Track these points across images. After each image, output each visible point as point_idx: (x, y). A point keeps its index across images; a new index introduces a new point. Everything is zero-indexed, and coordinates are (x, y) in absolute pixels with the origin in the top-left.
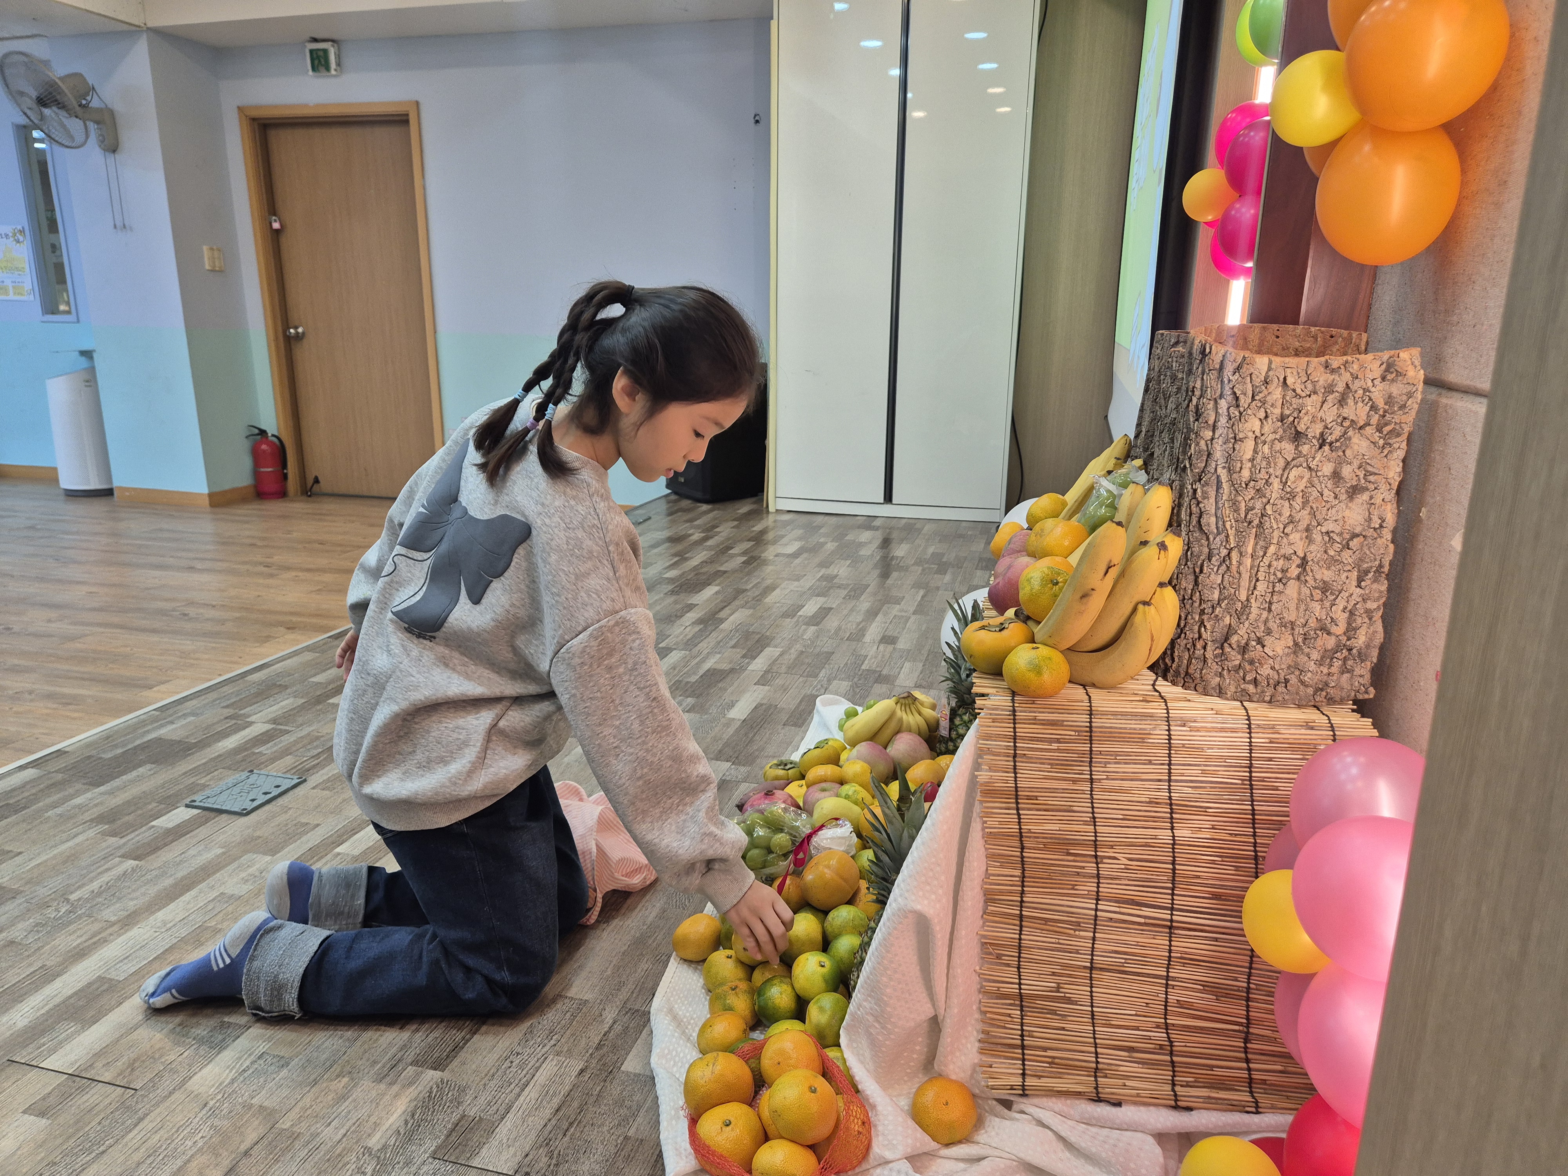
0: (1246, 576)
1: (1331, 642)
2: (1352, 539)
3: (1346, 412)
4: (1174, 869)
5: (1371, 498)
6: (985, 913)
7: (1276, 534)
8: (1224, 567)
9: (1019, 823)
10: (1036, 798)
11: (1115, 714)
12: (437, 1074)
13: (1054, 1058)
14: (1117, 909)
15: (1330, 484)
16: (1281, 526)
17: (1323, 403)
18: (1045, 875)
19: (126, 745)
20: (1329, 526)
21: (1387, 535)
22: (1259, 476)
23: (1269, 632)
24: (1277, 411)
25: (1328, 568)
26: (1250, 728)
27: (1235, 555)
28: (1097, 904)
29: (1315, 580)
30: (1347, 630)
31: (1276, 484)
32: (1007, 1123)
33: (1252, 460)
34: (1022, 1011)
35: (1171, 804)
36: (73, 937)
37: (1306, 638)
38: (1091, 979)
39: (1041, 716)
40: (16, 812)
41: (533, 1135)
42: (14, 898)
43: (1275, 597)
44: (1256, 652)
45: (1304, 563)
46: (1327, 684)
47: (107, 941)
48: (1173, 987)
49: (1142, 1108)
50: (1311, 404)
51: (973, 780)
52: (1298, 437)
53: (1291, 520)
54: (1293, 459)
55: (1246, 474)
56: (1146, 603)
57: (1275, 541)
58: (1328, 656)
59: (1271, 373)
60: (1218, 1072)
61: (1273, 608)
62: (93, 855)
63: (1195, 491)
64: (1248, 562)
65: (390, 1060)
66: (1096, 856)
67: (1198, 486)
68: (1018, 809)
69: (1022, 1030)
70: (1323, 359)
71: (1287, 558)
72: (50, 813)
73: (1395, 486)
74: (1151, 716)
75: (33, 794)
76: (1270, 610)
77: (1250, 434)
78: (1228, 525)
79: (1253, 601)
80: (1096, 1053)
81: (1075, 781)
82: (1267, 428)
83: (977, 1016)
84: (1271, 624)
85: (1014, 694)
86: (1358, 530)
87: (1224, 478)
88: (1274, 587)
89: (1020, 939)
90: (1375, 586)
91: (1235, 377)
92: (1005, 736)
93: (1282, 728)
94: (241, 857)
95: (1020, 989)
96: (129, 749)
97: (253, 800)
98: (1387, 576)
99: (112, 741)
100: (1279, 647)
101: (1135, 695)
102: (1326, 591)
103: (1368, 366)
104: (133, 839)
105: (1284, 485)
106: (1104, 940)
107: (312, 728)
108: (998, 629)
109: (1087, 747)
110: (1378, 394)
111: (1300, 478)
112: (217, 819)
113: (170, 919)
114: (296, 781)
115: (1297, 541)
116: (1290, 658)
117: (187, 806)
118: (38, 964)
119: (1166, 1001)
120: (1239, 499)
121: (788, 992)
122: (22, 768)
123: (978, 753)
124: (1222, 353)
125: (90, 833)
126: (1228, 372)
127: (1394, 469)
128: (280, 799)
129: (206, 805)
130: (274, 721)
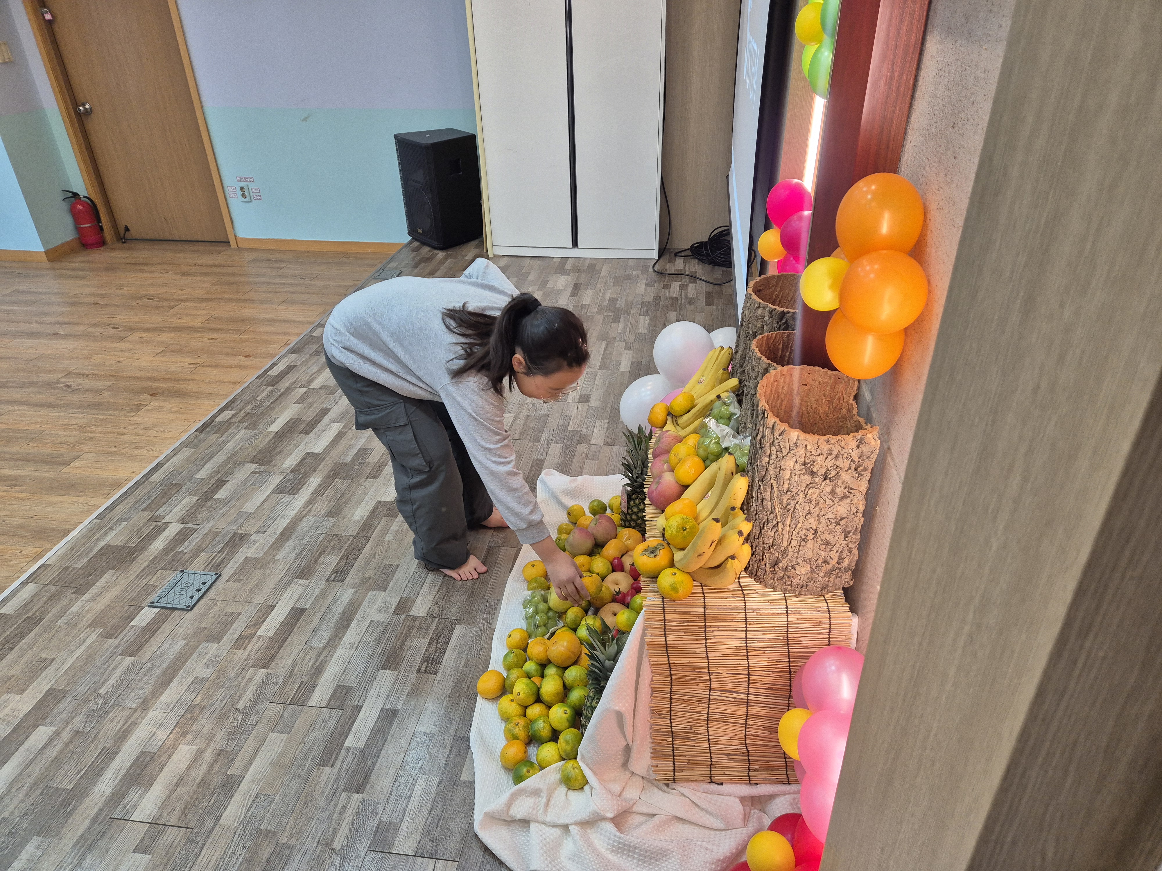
0: (786, 536)
1: (830, 567)
2: (841, 520)
3: (838, 463)
4: (749, 678)
5: (851, 500)
6: (652, 695)
7: (802, 518)
8: (774, 530)
9: (668, 659)
10: (677, 647)
11: (718, 607)
12: (359, 796)
13: (690, 760)
14: (720, 695)
15: (830, 497)
16: (805, 515)
17: (826, 458)
18: (683, 680)
19: (87, 554)
20: (830, 516)
21: (860, 515)
22: (792, 490)
24: (803, 460)
25: (829, 534)
26: (787, 613)
27: (780, 525)
28: (709, 692)
29: (822, 540)
30: (839, 560)
31: (802, 495)
32: (666, 795)
33: (789, 480)
34: (673, 738)
35: (747, 650)
36: (114, 723)
37: (817, 566)
38: (708, 724)
39: (678, 610)
40: (37, 624)
41: (420, 829)
42: (64, 697)
43: (801, 548)
44: (791, 572)
45: (816, 532)
46: (828, 585)
47: (135, 724)
48: (749, 728)
49: (733, 785)
50: (820, 460)
51: (642, 640)
52: (812, 473)
53: (809, 513)
54: (810, 483)
55: (786, 486)
56: (733, 557)
57: (801, 522)
58: (829, 573)
59: (799, 442)
60: (770, 763)
61: (800, 553)
62: (102, 656)
63: (760, 486)
64: (788, 529)
65: (331, 789)
66: (709, 673)
67: (761, 483)
68: (667, 653)
69: (673, 747)
70: (826, 437)
71: (808, 530)
72: (59, 623)
73: (864, 493)
74: (736, 607)
75: (42, 607)
76: (798, 553)
77: (788, 468)
78: (777, 510)
79: (790, 548)
80: (711, 757)
81: (697, 640)
82: (797, 467)
83: (650, 740)
84: (799, 560)
85: (663, 598)
86: (844, 516)
87: (775, 486)
88: (800, 543)
89: (671, 708)
90: (854, 536)
91: (780, 438)
92: (660, 620)
93: (804, 612)
94: (198, 646)
95: (671, 729)
96: (91, 558)
97: (192, 597)
98: (860, 532)
99: (77, 551)
100: (803, 570)
101: (728, 591)
102: (828, 545)
103: (850, 441)
104: (123, 639)
105: (806, 496)
106: (714, 708)
107: (211, 525)
108: (653, 555)
109: (703, 624)
110: (855, 455)
111: (814, 493)
112: (172, 616)
113: (169, 701)
114: (215, 577)
115: (812, 522)
116: (809, 576)
117: (149, 606)
118: (101, 747)
119: (746, 734)
120: (783, 498)
121: (547, 726)
122: (24, 584)
123: (645, 628)
124: (773, 421)
125: (93, 637)
126: (776, 434)
127: (864, 486)
128: (208, 593)
129: (162, 605)
130: (182, 520)
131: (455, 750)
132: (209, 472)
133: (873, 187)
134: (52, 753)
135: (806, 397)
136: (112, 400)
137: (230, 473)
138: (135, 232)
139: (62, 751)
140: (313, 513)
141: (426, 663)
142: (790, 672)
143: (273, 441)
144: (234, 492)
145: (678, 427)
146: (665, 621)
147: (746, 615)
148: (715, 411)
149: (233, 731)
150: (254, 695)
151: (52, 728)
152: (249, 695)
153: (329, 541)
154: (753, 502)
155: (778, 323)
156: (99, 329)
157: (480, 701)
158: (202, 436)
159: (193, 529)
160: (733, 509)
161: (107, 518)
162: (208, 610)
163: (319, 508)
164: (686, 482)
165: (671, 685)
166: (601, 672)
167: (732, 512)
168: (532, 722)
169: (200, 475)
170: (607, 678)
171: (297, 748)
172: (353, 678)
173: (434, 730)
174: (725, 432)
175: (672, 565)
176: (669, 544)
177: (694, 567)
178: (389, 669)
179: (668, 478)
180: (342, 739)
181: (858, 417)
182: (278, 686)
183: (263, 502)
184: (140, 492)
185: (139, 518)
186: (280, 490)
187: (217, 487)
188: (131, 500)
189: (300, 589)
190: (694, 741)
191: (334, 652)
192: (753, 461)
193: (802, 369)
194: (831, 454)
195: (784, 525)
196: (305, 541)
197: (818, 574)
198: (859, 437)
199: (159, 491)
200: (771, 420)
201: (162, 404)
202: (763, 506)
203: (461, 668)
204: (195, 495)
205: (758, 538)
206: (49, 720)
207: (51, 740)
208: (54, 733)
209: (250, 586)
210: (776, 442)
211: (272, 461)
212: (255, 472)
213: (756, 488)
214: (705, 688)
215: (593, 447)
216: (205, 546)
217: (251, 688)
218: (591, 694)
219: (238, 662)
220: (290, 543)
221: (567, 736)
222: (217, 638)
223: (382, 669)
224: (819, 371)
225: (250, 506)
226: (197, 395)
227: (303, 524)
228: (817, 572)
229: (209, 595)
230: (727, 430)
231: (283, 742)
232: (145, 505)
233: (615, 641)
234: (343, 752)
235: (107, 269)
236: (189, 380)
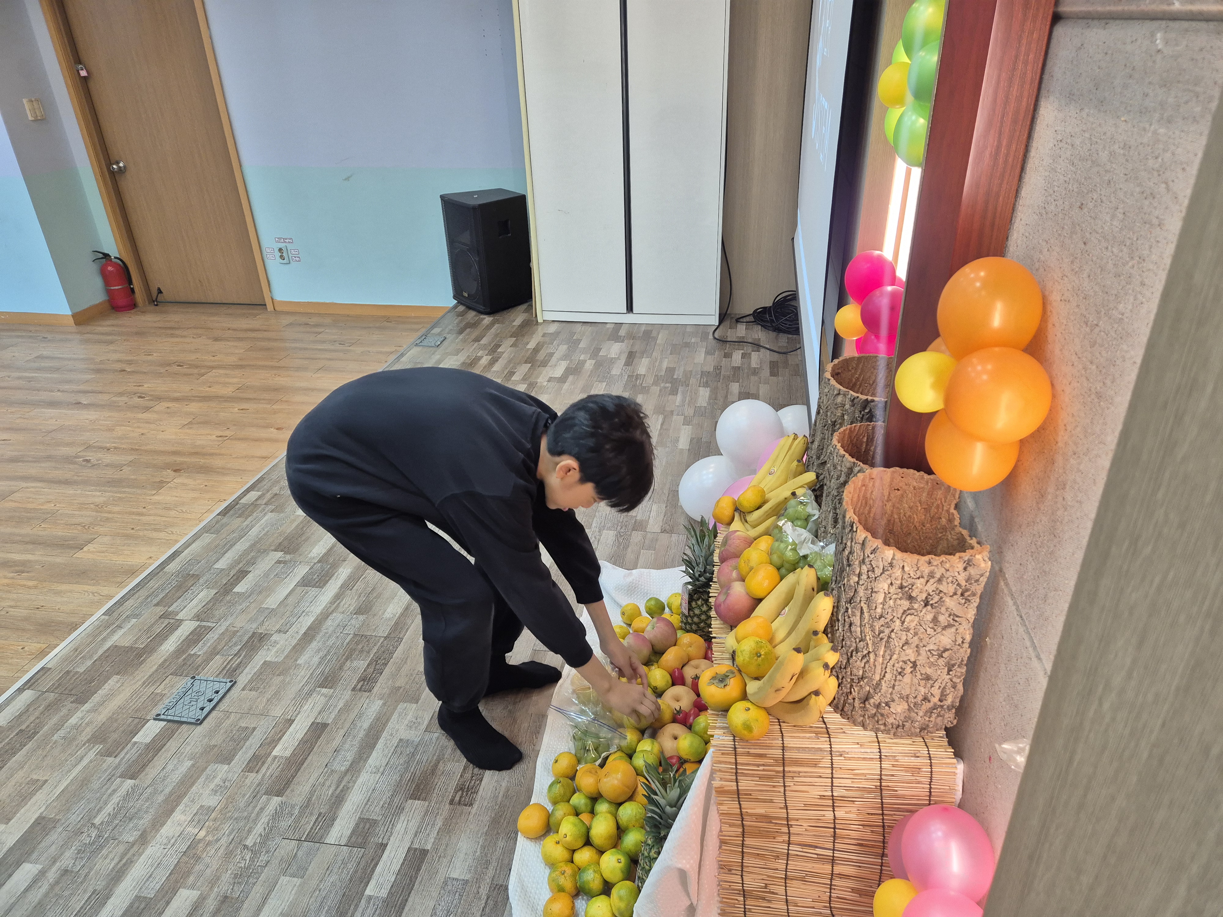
0: (879, 668)
1: (930, 705)
2: (944, 652)
3: (941, 588)
4: (835, 832)
5: (957, 630)
6: (720, 847)
7: (898, 649)
8: (864, 661)
9: (740, 808)
10: (750, 795)
11: (798, 748)
14: (801, 850)
15: (931, 625)
16: (901, 645)
17: (927, 581)
18: (758, 832)
19: (91, 657)
20: (931, 647)
21: (966, 645)
22: (886, 616)
23: (893, 701)
24: (899, 582)
25: (930, 668)
26: (880, 758)
27: (872, 655)
28: (788, 847)
30: (941, 696)
31: (898, 623)
33: (883, 604)
34: (744, 897)
35: (833, 800)
36: (108, 861)
37: (915, 704)
38: (786, 883)
39: (752, 751)
40: (30, 738)
42: (54, 827)
43: (897, 683)
44: (885, 710)
45: (914, 665)
46: (928, 726)
47: (132, 862)
48: (834, 889)
50: (919, 583)
51: (709, 785)
52: (911, 598)
53: (907, 643)
54: (908, 609)
55: (879, 610)
56: (817, 693)
57: (897, 653)
58: (930, 712)
59: (894, 561)
61: (896, 688)
62: (100, 777)
63: (847, 608)
64: (881, 659)
66: (788, 824)
67: (848, 605)
68: (739, 801)
69: (745, 908)
70: (927, 558)
71: (905, 662)
72: (55, 737)
73: (972, 621)
74: (820, 750)
75: (38, 718)
76: (893, 688)
77: (882, 590)
78: (868, 638)
79: (883, 683)
81: (774, 786)
82: (893, 590)
83: (717, 898)
84: (894, 696)
85: (734, 737)
86: (948, 647)
87: (865, 609)
88: (896, 677)
89: (742, 863)
90: (958, 670)
91: (872, 556)
92: (730, 762)
93: (900, 758)
94: (206, 768)
95: (743, 887)
96: (96, 660)
97: (202, 709)
98: (966, 665)
99: (80, 653)
100: (899, 708)
101: (810, 729)
102: (928, 680)
103: (956, 562)
104: (124, 757)
105: (903, 623)
106: (792, 865)
107: (228, 623)
108: (723, 685)
109: (781, 769)
110: (962, 578)
111: (912, 621)
112: (180, 731)
113: (171, 834)
114: (229, 685)
115: (910, 654)
116: (905, 714)
117: (155, 719)
118: (91, 889)
119: (830, 896)
120: (875, 624)
121: (598, 876)
122: (20, 690)
123: (713, 772)
124: (864, 536)
125: (91, 755)
126: (868, 551)
127: (971, 613)
128: (221, 704)
129: (169, 718)
130: (197, 617)
131: (492, 902)
132: (229, 561)
133: (982, 274)
134: (36, 896)
135: (898, 503)
136: (133, 477)
137: (252, 562)
138: (167, 295)
139: (46, 895)
140: (340, 609)
141: (460, 792)
142: (884, 826)
143: (301, 526)
144: (255, 585)
145: (746, 524)
146: (736, 764)
147: (832, 759)
148: (790, 511)
149: (239, 873)
150: (265, 829)
151: (37, 866)
152: (259, 828)
153: (357, 643)
154: (839, 626)
155: (861, 412)
156: (124, 399)
157: (521, 839)
158: (225, 520)
159: (209, 627)
160: (815, 633)
161: (115, 615)
162: (219, 725)
163: (348, 603)
164: (760, 594)
165: (743, 837)
166: (661, 818)
167: (814, 637)
168: (580, 870)
169: (222, 564)
170: (669, 827)
171: (311, 897)
172: (378, 809)
173: (468, 877)
174: (803, 538)
175: (744, 697)
176: (740, 671)
177: (772, 701)
178: (419, 800)
179: (738, 588)
180: (363, 884)
181: (961, 529)
182: (293, 817)
183: (287, 596)
184: (153, 584)
185: (151, 614)
186: (306, 582)
187: (237, 579)
188: (143, 593)
189: (323, 700)
190: (769, 901)
191: (357, 778)
192: (838, 578)
193: (894, 472)
194: (933, 577)
195: (876, 655)
196: (330, 643)
197: (917, 713)
198: (966, 559)
199: (174, 584)
200: (861, 534)
201: (186, 481)
202: (851, 632)
203: (500, 799)
204: (213, 588)
205: (845, 668)
206: (34, 856)
207: (35, 881)
208: (40, 872)
209: (268, 695)
210: (867, 560)
211: (298, 549)
212: (279, 562)
213: (842, 610)
214: (783, 842)
215: (649, 535)
216: (220, 647)
217: (262, 821)
218: (649, 842)
219: (250, 787)
220: (314, 645)
221: (621, 890)
222: (227, 759)
223: (411, 799)
224: (914, 474)
225: (272, 602)
226: (223, 471)
227: (329, 622)
228: (916, 711)
229: (222, 706)
230: (805, 534)
231: (296, 888)
232: (158, 599)
233: (677, 784)
234: (363, 901)
235: (137, 333)
236: (216, 454)
